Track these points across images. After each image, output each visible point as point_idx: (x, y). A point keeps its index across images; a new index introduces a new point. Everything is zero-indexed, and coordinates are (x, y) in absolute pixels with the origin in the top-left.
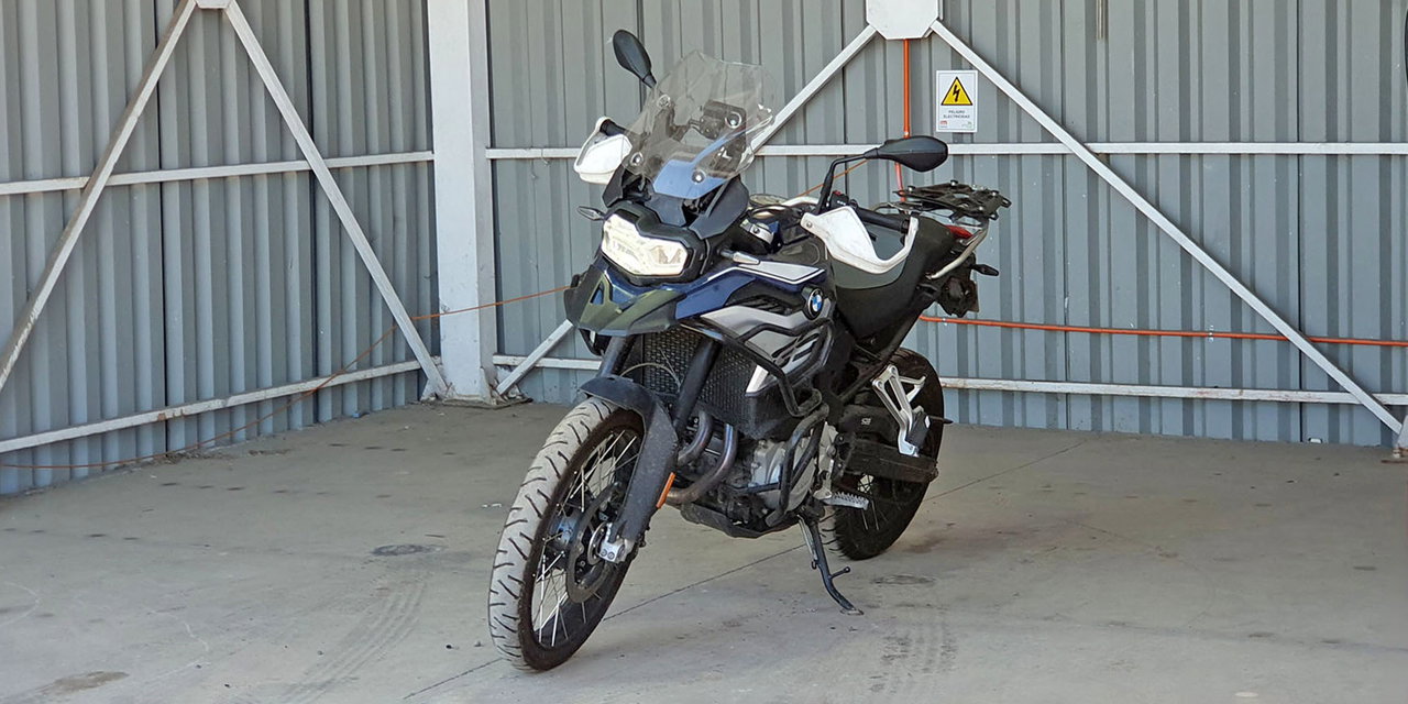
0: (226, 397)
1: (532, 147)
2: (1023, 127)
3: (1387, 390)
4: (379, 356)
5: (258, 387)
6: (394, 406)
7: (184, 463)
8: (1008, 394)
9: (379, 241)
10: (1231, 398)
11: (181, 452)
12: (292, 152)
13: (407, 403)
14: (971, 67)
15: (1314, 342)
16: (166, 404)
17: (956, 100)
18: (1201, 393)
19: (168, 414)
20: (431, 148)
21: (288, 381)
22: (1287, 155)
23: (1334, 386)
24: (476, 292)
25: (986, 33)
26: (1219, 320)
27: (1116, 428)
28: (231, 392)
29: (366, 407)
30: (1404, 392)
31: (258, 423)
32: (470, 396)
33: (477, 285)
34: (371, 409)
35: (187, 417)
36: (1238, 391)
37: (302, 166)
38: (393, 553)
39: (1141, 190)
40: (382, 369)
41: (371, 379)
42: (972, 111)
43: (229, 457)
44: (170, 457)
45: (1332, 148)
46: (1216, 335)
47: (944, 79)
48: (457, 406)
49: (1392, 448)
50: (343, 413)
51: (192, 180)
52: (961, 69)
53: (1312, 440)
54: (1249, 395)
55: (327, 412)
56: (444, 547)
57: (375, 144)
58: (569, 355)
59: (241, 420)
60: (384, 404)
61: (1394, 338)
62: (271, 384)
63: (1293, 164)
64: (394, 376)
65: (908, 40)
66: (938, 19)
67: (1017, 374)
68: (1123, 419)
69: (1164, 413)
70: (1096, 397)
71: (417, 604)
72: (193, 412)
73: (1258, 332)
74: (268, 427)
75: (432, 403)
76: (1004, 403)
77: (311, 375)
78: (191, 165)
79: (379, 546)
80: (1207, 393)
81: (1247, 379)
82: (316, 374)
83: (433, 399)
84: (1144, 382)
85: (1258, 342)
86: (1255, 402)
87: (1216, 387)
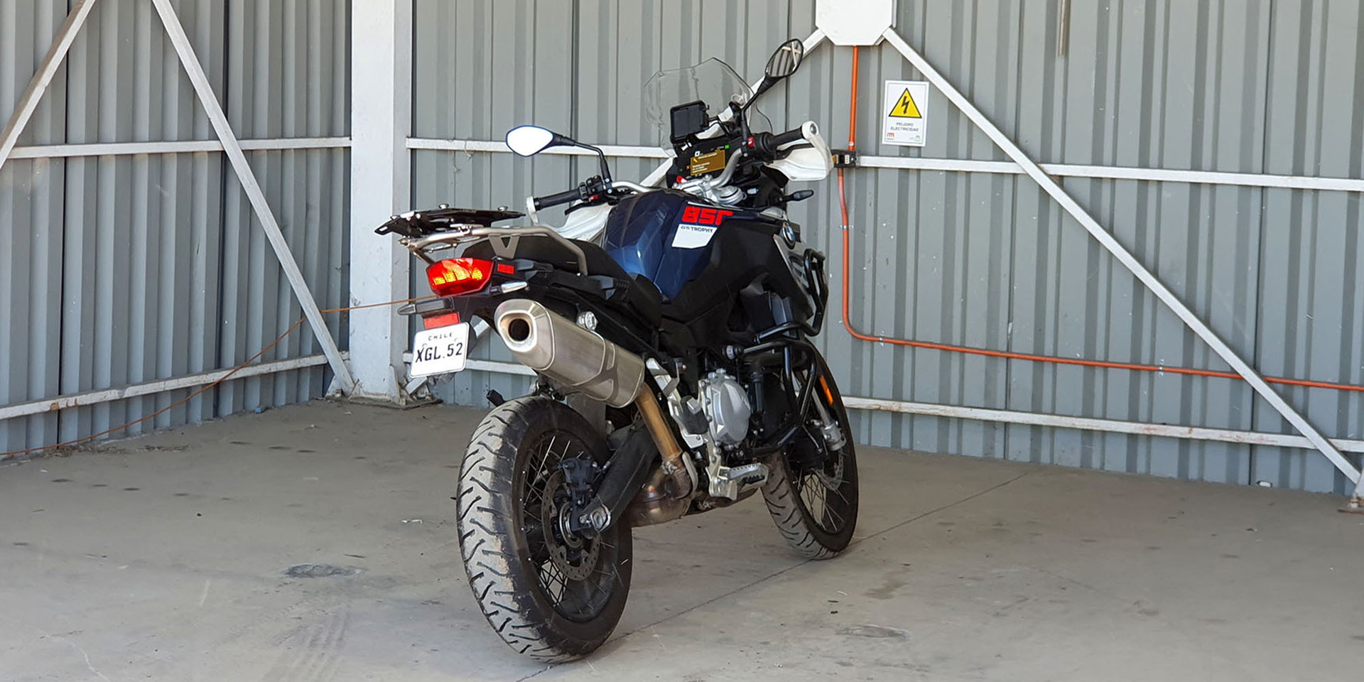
0: (122, 387)
1: (454, 139)
2: (975, 144)
3: (1343, 436)
4: (284, 350)
5: (157, 378)
6: (297, 401)
7: (76, 455)
8: (944, 419)
9: (290, 229)
10: (1179, 436)
11: (73, 444)
12: (205, 131)
13: (311, 398)
14: (922, 78)
15: (1269, 382)
16: (60, 394)
17: (905, 112)
18: (1149, 429)
19: (62, 403)
20: (348, 134)
21: (189, 373)
22: (1251, 186)
23: (1288, 429)
24: (390, 287)
25: (939, 43)
26: (1170, 353)
27: (1056, 461)
28: (129, 382)
29: (269, 402)
30: (1359, 439)
31: (155, 416)
32: (377, 394)
33: (390, 280)
34: (273, 405)
35: (81, 408)
36: (1186, 429)
37: (214, 146)
38: (309, 575)
39: (1094, 215)
40: (288, 362)
41: (275, 373)
42: (921, 125)
43: (123, 451)
44: (62, 449)
45: (1299, 182)
46: (1168, 370)
47: (894, 90)
48: (363, 404)
49: (1350, 497)
50: (244, 408)
51: (98, 156)
52: (911, 80)
53: (1262, 484)
54: (1198, 433)
55: (227, 406)
56: (365, 569)
57: (291, 127)
58: (484, 357)
59: (137, 412)
60: (287, 399)
61: (1352, 382)
62: (170, 375)
63: (1256, 195)
64: (299, 370)
65: (858, 47)
66: (891, 27)
67: (954, 399)
68: (1063, 451)
69: (1107, 448)
70: (1036, 428)
71: (340, 639)
72: (88, 403)
73: (1210, 368)
74: (165, 420)
75: (337, 400)
76: (940, 429)
77: (213, 366)
78: (98, 141)
79: (294, 565)
80: (1154, 429)
81: (1195, 416)
82: (219, 366)
83: (338, 395)
84: (1087, 415)
85: (1210, 379)
86: (1203, 442)
87: (1164, 424)
